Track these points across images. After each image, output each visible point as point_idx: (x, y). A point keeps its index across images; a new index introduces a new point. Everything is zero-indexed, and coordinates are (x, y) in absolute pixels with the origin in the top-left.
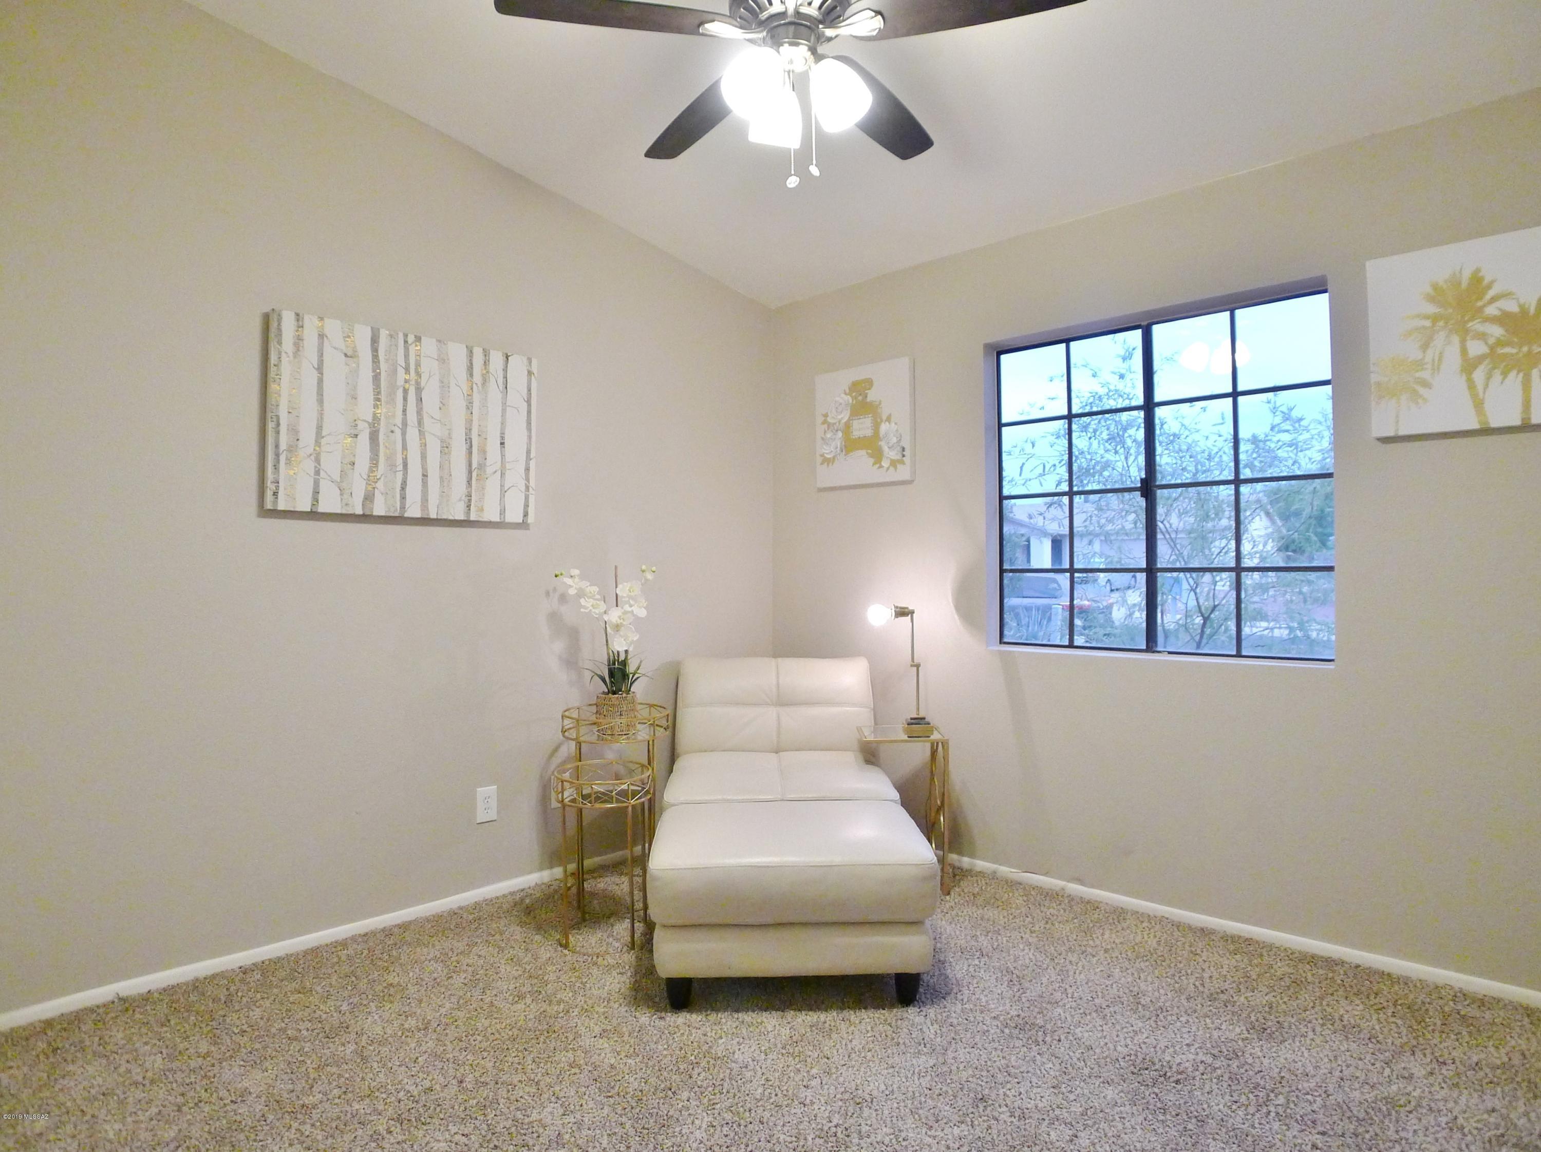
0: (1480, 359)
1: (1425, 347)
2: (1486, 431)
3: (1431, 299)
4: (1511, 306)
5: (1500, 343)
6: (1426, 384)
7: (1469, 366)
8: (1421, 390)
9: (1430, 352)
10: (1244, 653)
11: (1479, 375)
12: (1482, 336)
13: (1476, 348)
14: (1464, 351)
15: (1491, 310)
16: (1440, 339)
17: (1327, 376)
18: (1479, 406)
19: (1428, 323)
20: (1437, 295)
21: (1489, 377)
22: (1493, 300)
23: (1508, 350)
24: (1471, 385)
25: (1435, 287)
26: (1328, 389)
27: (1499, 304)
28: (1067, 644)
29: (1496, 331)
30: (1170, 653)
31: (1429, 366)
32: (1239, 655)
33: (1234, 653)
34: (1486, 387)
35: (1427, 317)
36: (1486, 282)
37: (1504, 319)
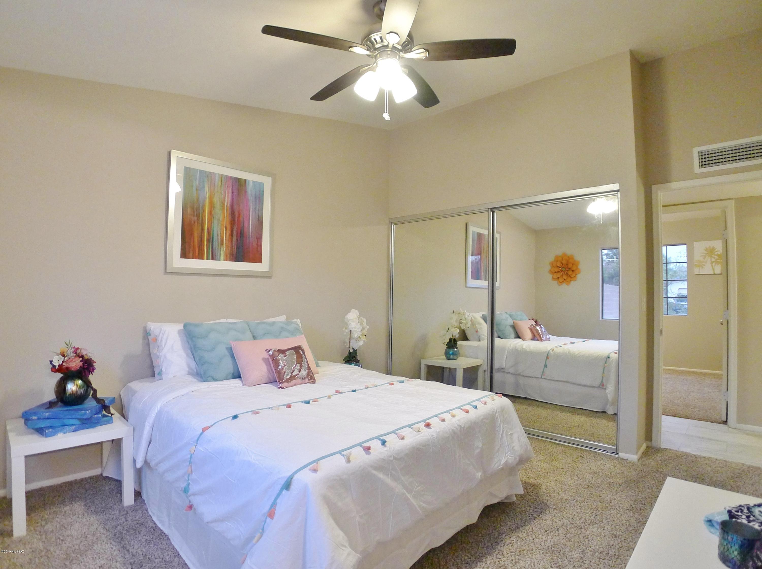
0: (714, 262)
1: (704, 259)
2: (714, 274)
3: (705, 250)
4: (719, 253)
5: (717, 259)
6: (705, 265)
7: (712, 263)
8: (704, 266)
9: (705, 260)
11: (714, 264)
12: (714, 258)
13: (713, 260)
14: (711, 260)
15: (716, 253)
16: (707, 257)
17: (686, 261)
18: (713, 269)
19: (704, 254)
20: (706, 250)
22: (717, 251)
23: (718, 261)
24: (712, 266)
25: (706, 248)
26: (686, 263)
27: (717, 252)
29: (716, 257)
31: (705, 262)
32: (667, 315)
36: (715, 248)
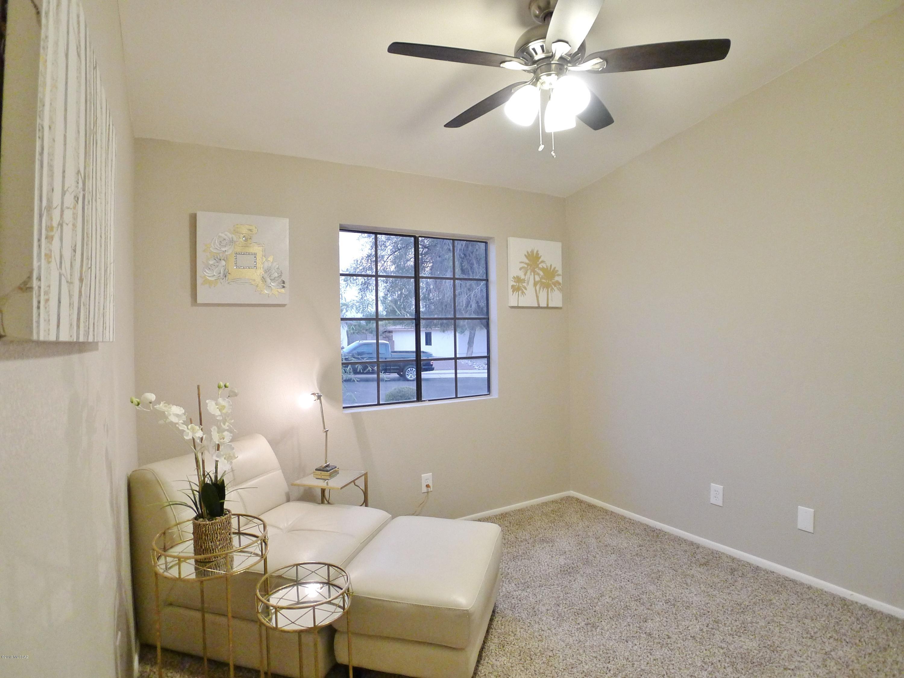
0: (538, 282)
2: (539, 307)
4: (545, 266)
5: (542, 278)
6: (525, 288)
7: (535, 284)
8: (524, 290)
9: (526, 276)
10: (458, 396)
11: (538, 287)
12: (538, 274)
13: (537, 278)
14: (534, 278)
15: (540, 266)
16: (529, 272)
18: (537, 299)
19: (526, 266)
20: (528, 256)
21: (540, 289)
22: (541, 262)
23: (544, 280)
24: (536, 291)
25: (528, 253)
27: (542, 264)
28: (377, 403)
29: (542, 273)
30: (429, 400)
31: (526, 282)
33: (455, 397)
34: (539, 291)
35: (526, 264)
36: (540, 255)
37: (543, 269)
